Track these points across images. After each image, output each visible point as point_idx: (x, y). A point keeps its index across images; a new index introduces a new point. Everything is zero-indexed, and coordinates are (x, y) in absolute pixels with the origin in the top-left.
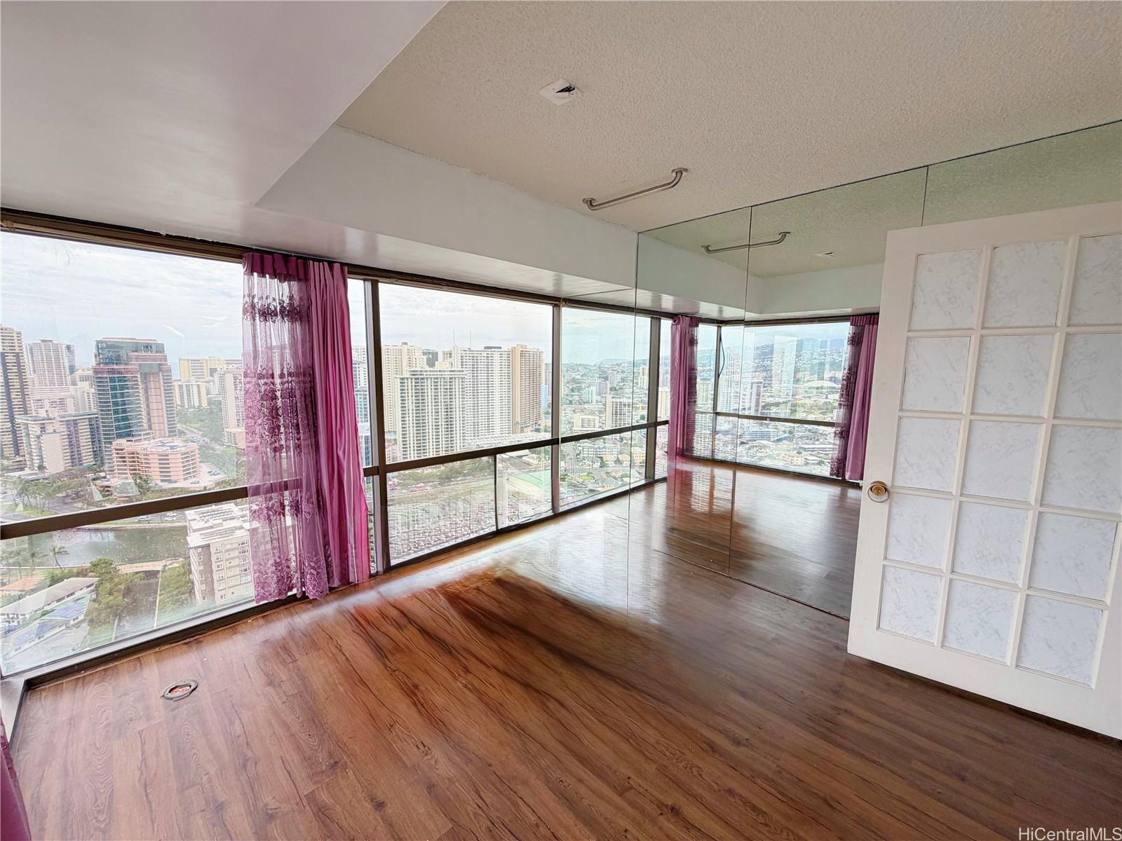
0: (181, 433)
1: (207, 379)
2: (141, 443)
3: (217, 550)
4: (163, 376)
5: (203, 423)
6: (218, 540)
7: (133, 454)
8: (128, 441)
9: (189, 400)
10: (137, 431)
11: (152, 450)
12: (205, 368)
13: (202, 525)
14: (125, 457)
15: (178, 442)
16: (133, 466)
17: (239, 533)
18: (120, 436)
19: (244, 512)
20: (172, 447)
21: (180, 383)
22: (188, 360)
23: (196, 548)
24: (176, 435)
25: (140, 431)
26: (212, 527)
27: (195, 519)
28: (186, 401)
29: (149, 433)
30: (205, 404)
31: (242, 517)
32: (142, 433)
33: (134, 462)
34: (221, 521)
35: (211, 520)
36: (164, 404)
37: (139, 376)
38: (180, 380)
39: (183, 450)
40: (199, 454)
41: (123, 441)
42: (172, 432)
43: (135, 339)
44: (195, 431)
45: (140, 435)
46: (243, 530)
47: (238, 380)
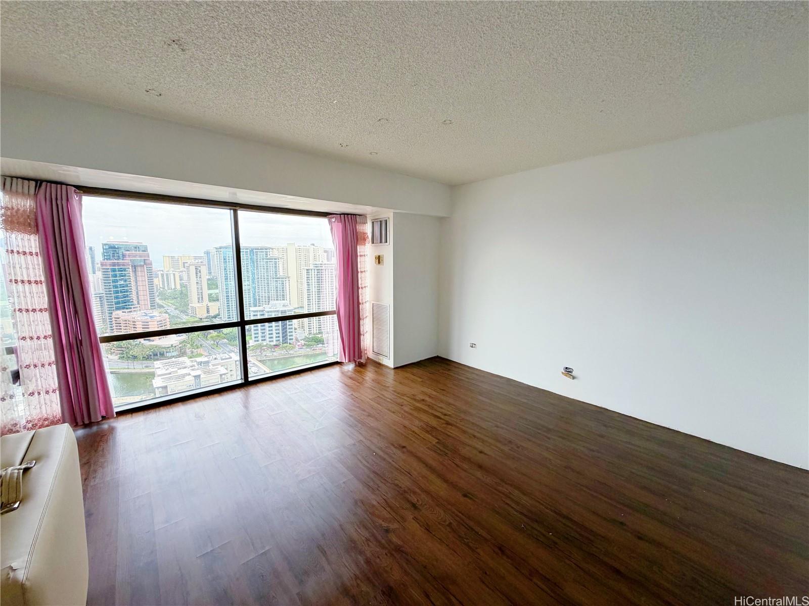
0: (161, 307)
1: (181, 269)
2: (132, 314)
3: (172, 390)
4: (147, 267)
5: (175, 300)
6: (173, 383)
7: (126, 321)
8: (123, 312)
9: (168, 284)
10: (129, 305)
11: (138, 318)
12: (180, 262)
13: (164, 372)
14: (120, 323)
15: (155, 313)
16: (126, 329)
17: (187, 378)
18: (118, 309)
19: (193, 363)
20: (151, 317)
21: (162, 272)
22: (169, 256)
23: (158, 388)
24: (155, 308)
25: (132, 305)
26: (170, 374)
27: (160, 368)
28: (166, 285)
29: (137, 307)
30: (178, 287)
31: (191, 367)
32: (132, 307)
33: (126, 326)
34: (176, 369)
35: (170, 369)
36: (147, 287)
37: (131, 268)
39: (158, 319)
40: (170, 321)
41: (120, 312)
42: (153, 306)
43: (127, 242)
44: (170, 305)
45: (130, 308)
46: (190, 376)
47: (198, 271)
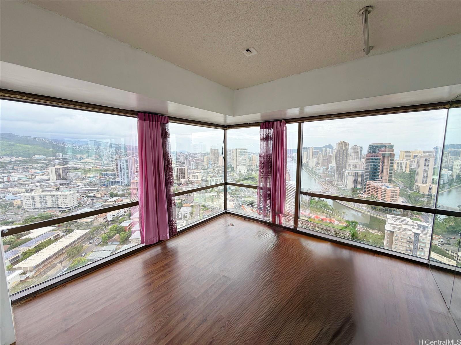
0: (394, 182)
1: (411, 160)
2: (377, 183)
3: (396, 235)
4: (391, 158)
5: (404, 179)
6: (398, 231)
7: (373, 187)
8: (372, 182)
9: (401, 169)
10: (376, 179)
11: (380, 187)
12: (412, 155)
13: (392, 222)
14: (370, 188)
15: (391, 185)
16: (372, 191)
17: (409, 232)
18: (370, 180)
19: (414, 224)
20: (388, 187)
21: (398, 161)
22: (404, 151)
23: (388, 231)
24: (391, 182)
25: (378, 179)
26: (397, 225)
27: (390, 219)
28: (399, 168)
29: (380, 180)
30: (408, 171)
31: (412, 226)
32: (378, 180)
33: (373, 190)
34: (401, 224)
35: (397, 222)
36: (389, 169)
37: (381, 158)
38: (398, 160)
39: (392, 189)
40: (399, 192)
41: (371, 182)
42: (390, 181)
43: (383, 143)
44: (401, 182)
45: (377, 180)
46: (411, 232)
47: (427, 161)
